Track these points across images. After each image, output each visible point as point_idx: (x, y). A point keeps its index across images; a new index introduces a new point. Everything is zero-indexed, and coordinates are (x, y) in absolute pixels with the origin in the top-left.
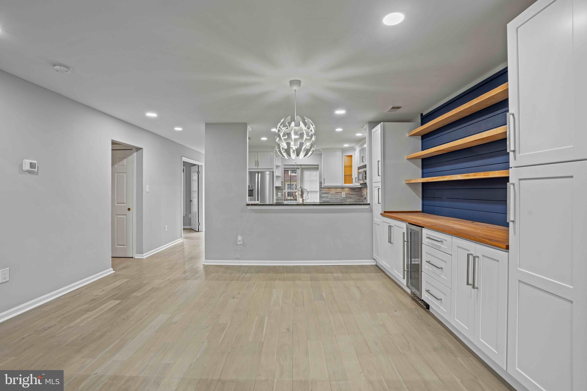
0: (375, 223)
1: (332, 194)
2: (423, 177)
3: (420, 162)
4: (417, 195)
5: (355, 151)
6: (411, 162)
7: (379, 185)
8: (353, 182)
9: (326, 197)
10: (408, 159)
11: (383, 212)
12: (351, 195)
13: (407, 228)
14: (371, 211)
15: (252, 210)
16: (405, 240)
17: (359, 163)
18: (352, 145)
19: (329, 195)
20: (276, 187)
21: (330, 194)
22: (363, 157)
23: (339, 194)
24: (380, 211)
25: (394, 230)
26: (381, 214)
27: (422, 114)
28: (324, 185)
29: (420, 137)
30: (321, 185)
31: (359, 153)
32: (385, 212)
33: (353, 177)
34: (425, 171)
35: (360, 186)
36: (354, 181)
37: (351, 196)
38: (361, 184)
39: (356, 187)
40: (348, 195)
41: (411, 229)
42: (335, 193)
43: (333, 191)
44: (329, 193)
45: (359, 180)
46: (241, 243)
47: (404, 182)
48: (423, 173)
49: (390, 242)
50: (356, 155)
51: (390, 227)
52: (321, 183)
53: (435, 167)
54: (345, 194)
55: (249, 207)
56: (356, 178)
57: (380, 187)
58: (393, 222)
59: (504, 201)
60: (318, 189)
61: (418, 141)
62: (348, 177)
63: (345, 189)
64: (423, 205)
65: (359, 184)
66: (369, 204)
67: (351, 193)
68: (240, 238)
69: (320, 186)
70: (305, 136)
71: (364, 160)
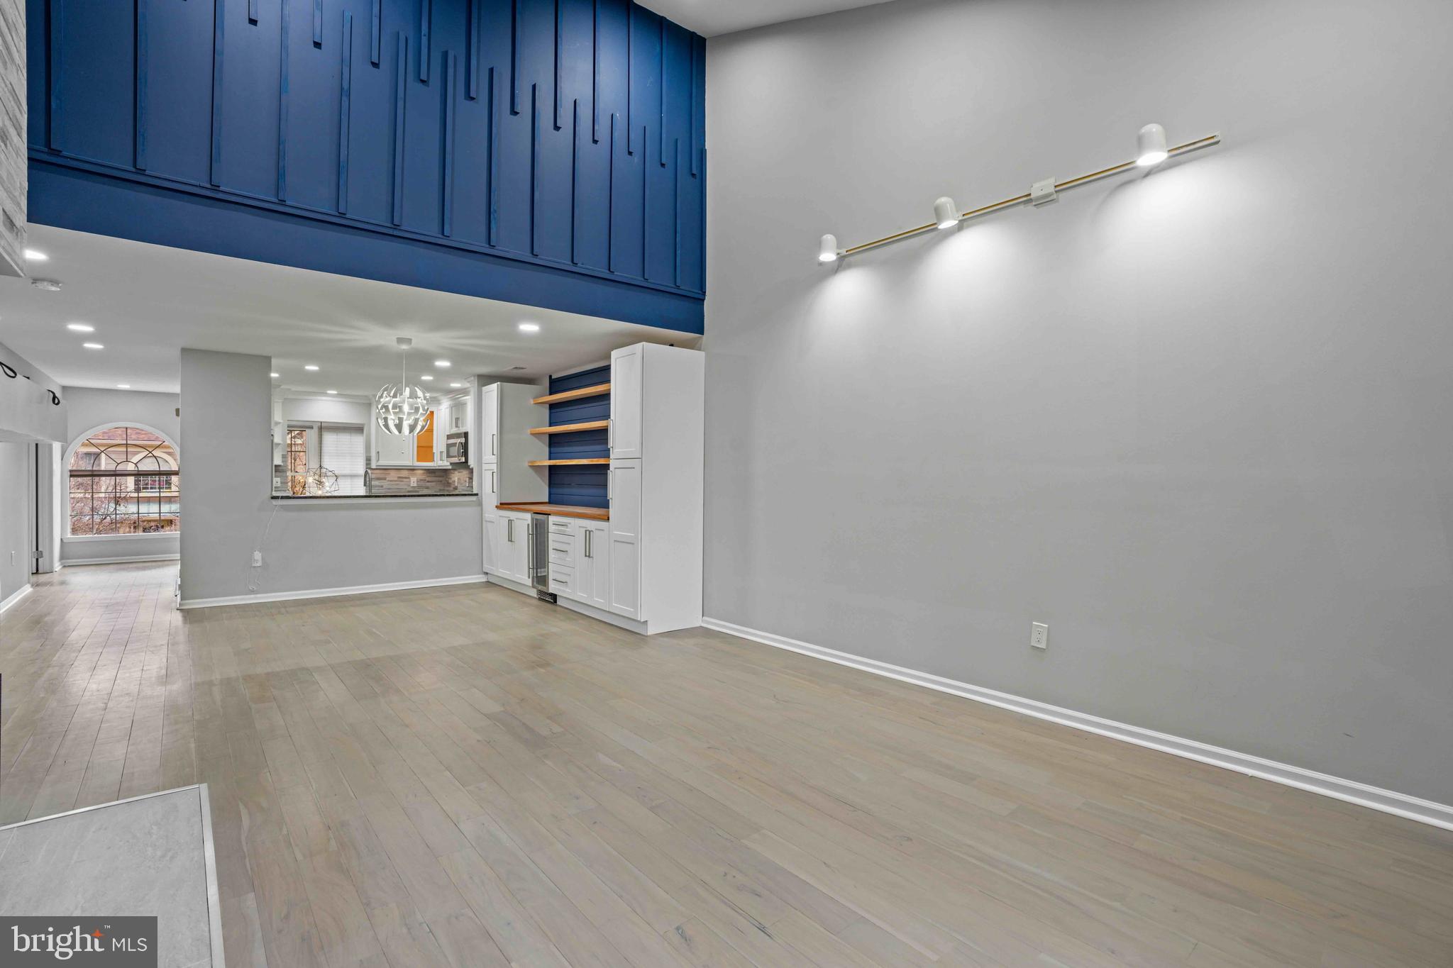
0: (486, 521)
1: (391, 481)
2: (550, 459)
3: (547, 439)
4: (543, 481)
5: (440, 404)
6: (536, 437)
7: (494, 467)
8: (435, 460)
9: (379, 486)
10: (531, 434)
11: (499, 505)
12: (428, 482)
13: (532, 519)
14: (480, 504)
15: (282, 506)
16: (530, 533)
17: (448, 428)
18: (435, 395)
19: (385, 483)
20: (276, 466)
21: (388, 481)
22: (457, 419)
23: (405, 480)
24: (495, 502)
25: (516, 524)
26: (497, 507)
27: (550, 376)
28: (378, 464)
29: (548, 406)
30: (370, 464)
31: (448, 411)
32: (501, 504)
33: (434, 451)
34: (554, 450)
35: (450, 467)
36: (437, 456)
37: (428, 484)
38: (451, 464)
39: (440, 468)
40: (422, 483)
41: (536, 519)
42: (396, 479)
43: (393, 475)
44: (385, 479)
45: (448, 456)
46: (259, 564)
47: (527, 464)
48: (550, 453)
49: (510, 540)
50: (443, 412)
51: (510, 521)
52: (368, 460)
53: (563, 446)
54: (418, 482)
55: (275, 502)
56: (441, 452)
57: (495, 471)
58: (513, 515)
59: (605, 486)
60: (361, 470)
61: (546, 412)
62: (425, 449)
63: (415, 472)
64: (550, 494)
65: (449, 464)
66: (477, 495)
67: (427, 479)
68: (258, 555)
69: (367, 464)
70: (421, 411)
71: (460, 425)
